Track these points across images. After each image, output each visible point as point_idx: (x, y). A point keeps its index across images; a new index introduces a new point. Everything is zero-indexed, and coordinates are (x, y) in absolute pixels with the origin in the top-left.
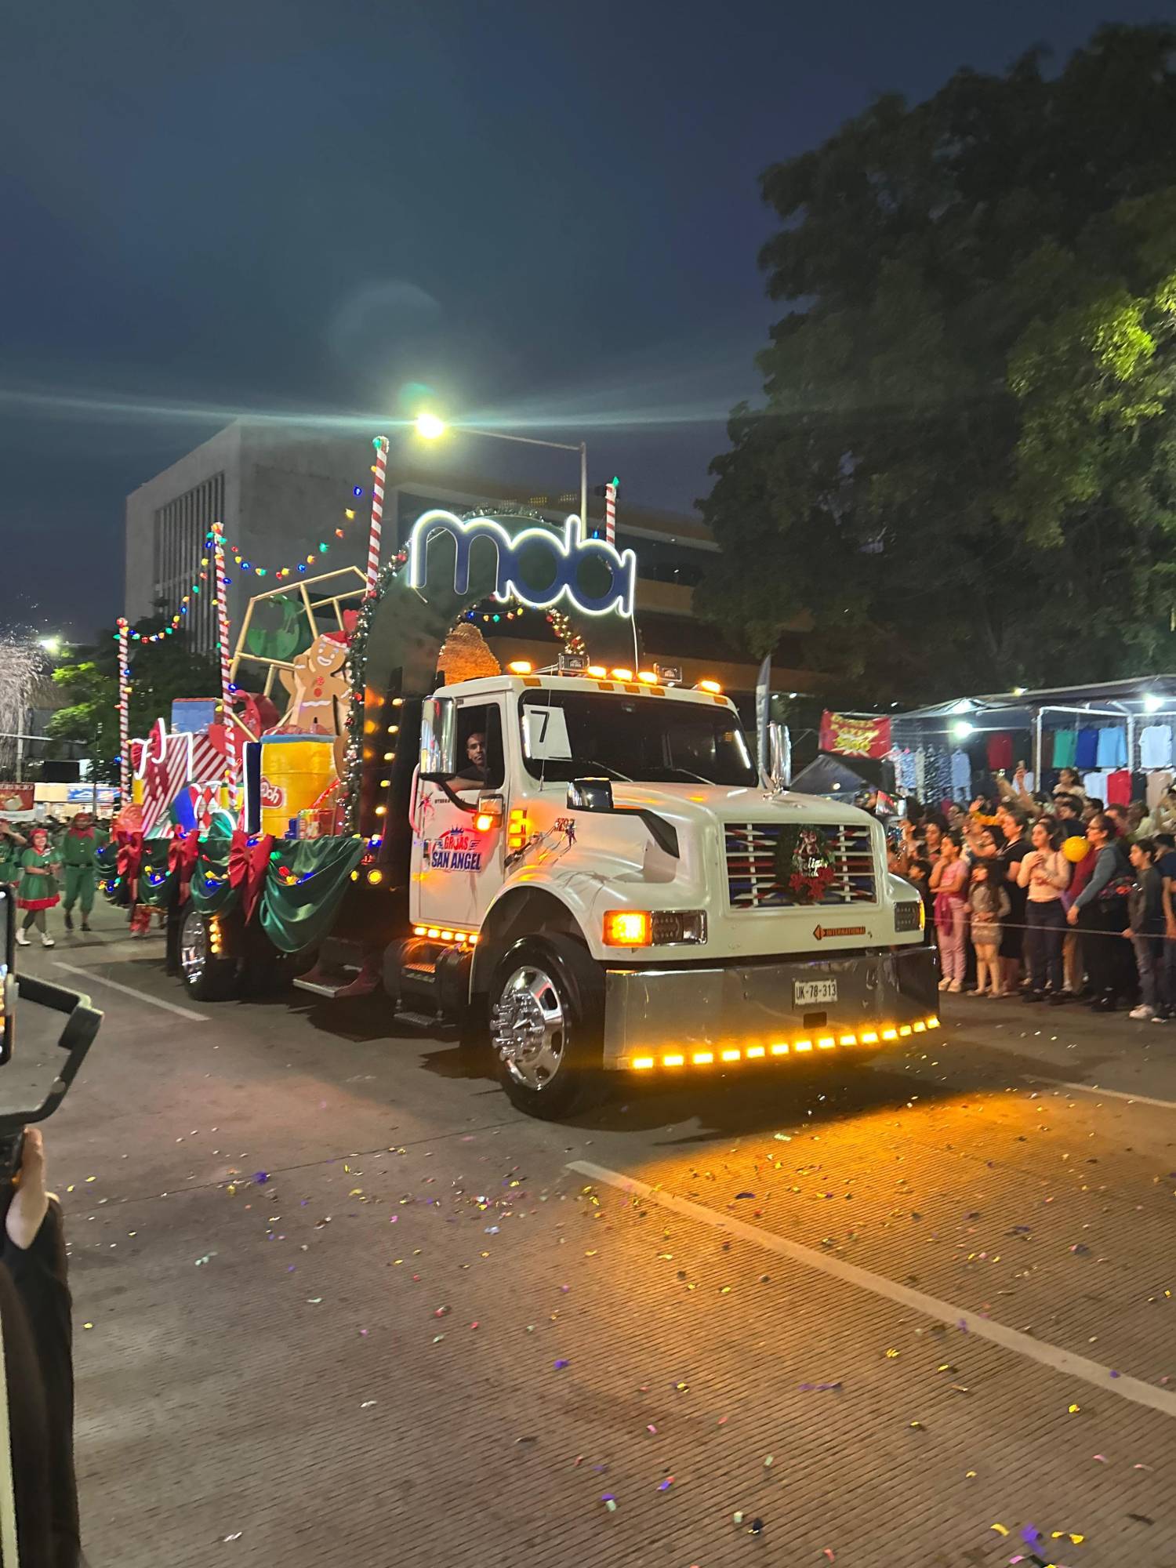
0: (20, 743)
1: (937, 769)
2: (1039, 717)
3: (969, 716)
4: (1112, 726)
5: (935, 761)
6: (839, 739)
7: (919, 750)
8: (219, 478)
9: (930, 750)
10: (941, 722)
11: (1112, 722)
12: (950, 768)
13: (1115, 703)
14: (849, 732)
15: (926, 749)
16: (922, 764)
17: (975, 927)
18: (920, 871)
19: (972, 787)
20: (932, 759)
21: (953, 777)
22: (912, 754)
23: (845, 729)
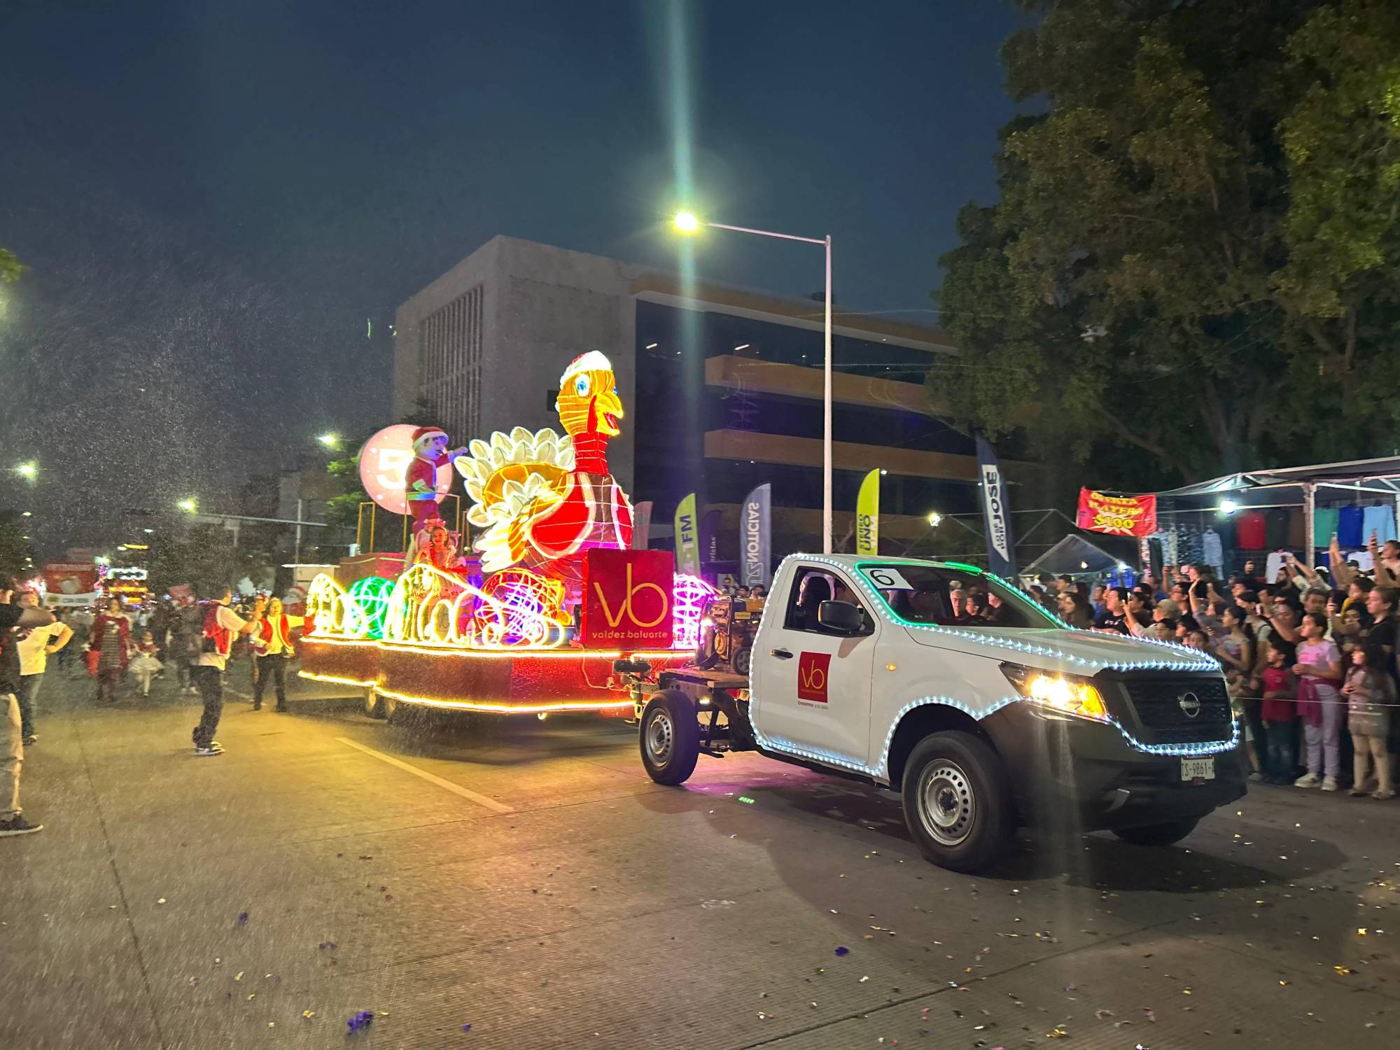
0: (299, 529)
1: (1190, 548)
2: (1312, 494)
3: (1233, 494)
4: (1378, 504)
5: (1188, 540)
6: (1098, 517)
7: (1173, 528)
8: (479, 289)
9: (1183, 529)
10: (1210, 500)
11: (1378, 500)
12: (1202, 547)
13: (1382, 478)
14: (1110, 509)
15: (1178, 528)
16: (1175, 543)
17: (1353, 715)
18: (1279, 654)
19: (1223, 567)
20: (1185, 538)
21: (1206, 556)
22: (1166, 533)
23: (1106, 507)
